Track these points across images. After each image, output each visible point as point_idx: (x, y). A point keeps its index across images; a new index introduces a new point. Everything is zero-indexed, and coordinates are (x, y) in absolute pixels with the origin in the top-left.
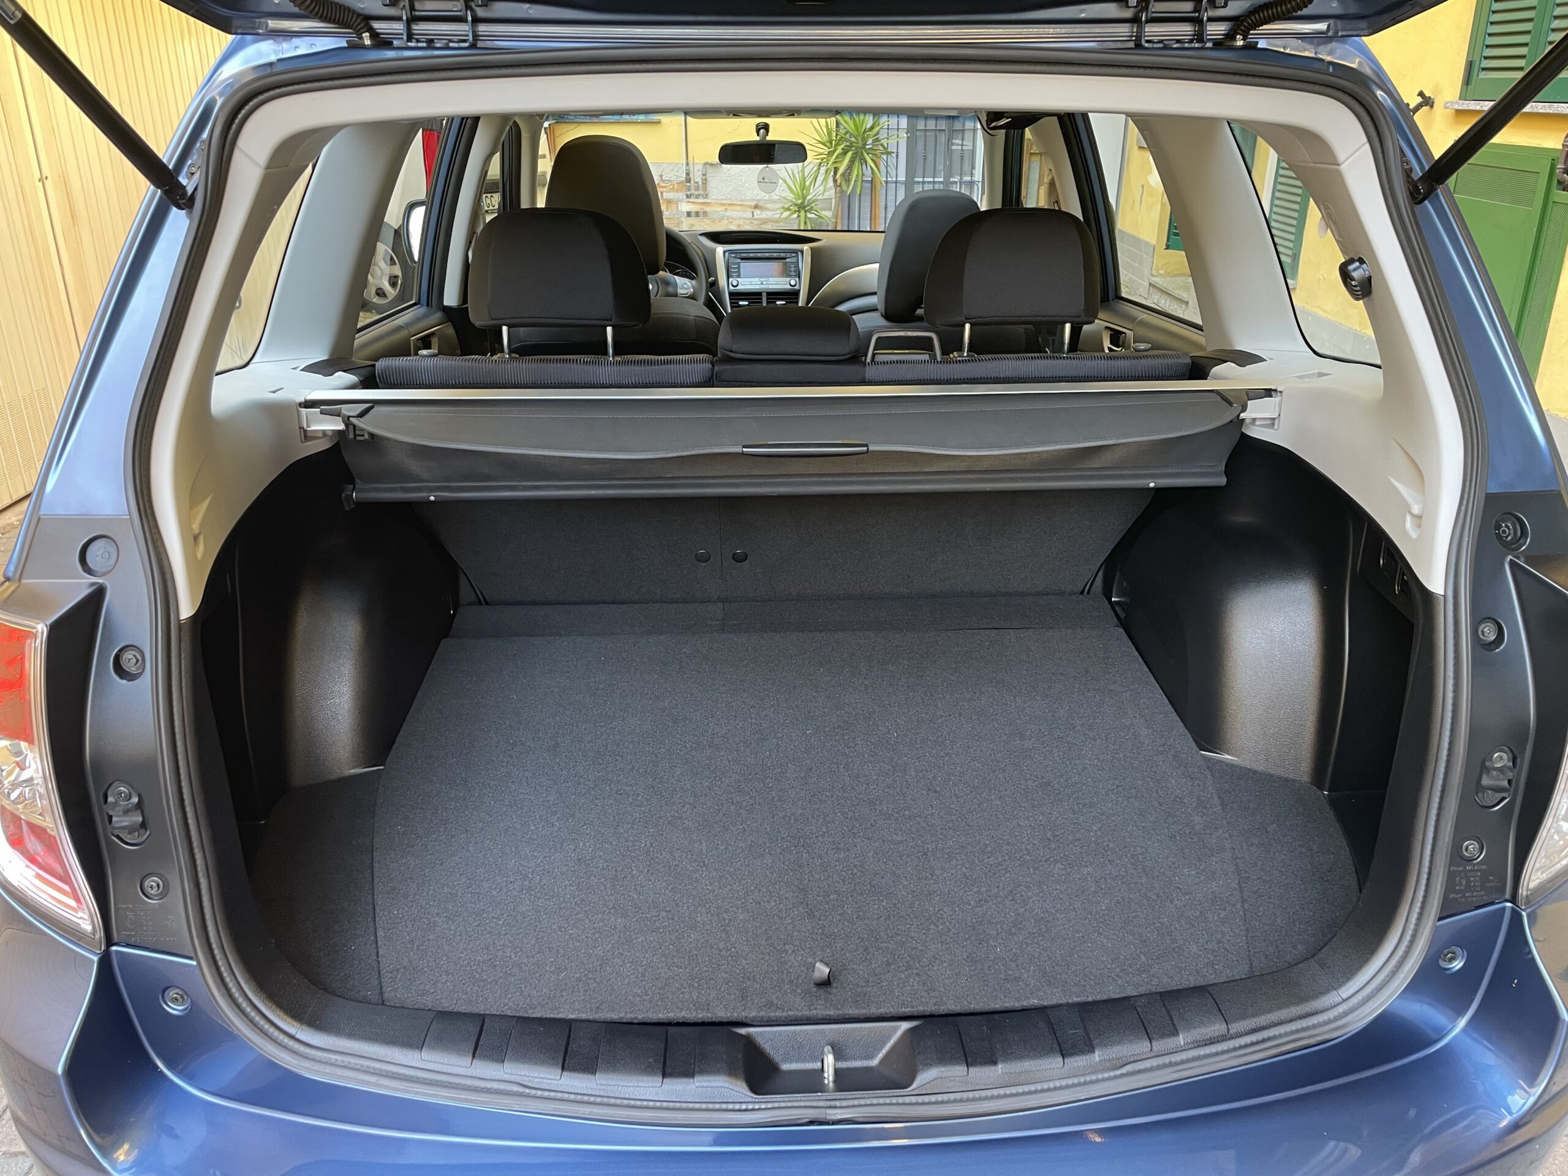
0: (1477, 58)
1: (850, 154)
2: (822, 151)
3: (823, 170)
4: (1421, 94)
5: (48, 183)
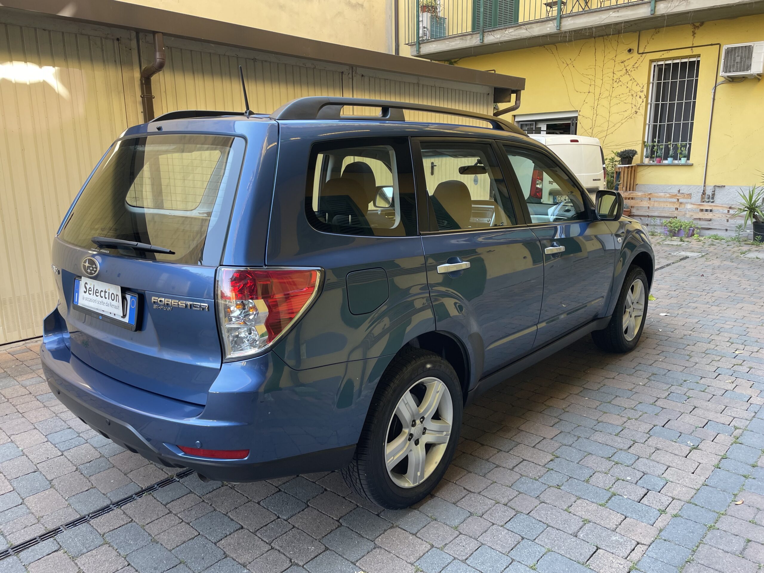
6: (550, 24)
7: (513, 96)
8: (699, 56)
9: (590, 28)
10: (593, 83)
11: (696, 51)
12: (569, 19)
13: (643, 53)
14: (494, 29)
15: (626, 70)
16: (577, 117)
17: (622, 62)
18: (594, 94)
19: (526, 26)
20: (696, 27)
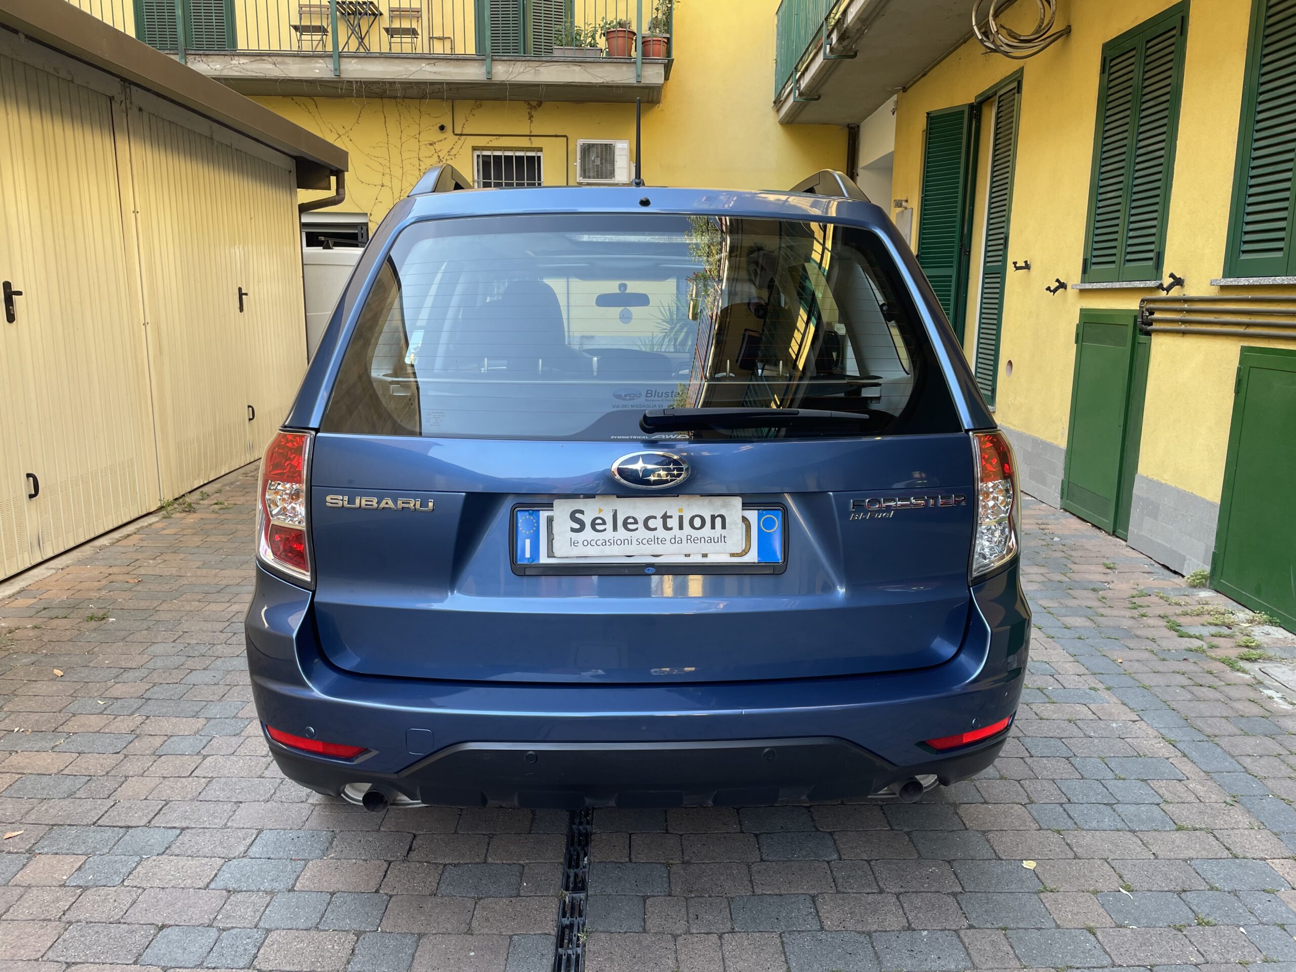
0: (1089, 257)
1: (685, 330)
2: (665, 327)
3: (667, 340)
4: (1058, 281)
5: (148, 327)
6: (320, 63)
7: (333, 179)
8: (540, 150)
9: (392, 83)
10: (388, 171)
11: (537, 142)
12: (354, 61)
13: (461, 135)
14: (207, 52)
15: (439, 156)
16: (367, 223)
17: (431, 144)
18: (391, 188)
19: (274, 58)
20: (532, 107)
